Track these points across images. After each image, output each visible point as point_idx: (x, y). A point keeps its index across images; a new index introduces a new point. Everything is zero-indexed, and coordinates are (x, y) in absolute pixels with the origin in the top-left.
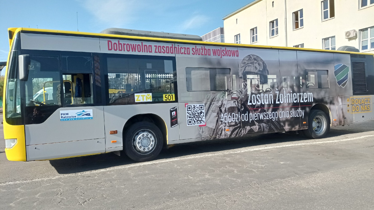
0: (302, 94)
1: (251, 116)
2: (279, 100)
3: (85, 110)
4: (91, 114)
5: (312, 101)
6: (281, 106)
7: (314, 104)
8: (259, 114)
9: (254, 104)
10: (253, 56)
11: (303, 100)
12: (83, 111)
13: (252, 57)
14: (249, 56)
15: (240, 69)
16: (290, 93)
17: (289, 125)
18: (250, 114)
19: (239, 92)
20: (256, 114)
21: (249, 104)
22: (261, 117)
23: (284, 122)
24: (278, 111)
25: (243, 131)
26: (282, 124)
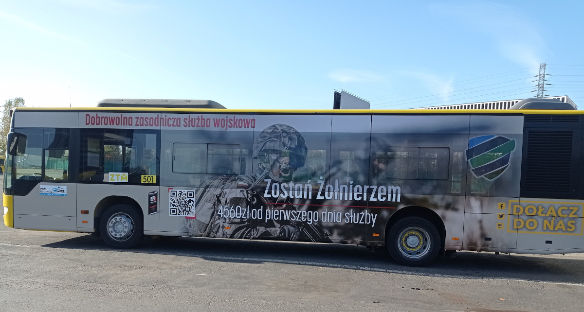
0: (375, 187)
1: (268, 213)
2: (323, 194)
3: (60, 186)
4: (65, 191)
5: (399, 200)
6: (326, 204)
7: (401, 207)
8: (282, 212)
9: (275, 196)
10: (280, 126)
11: (376, 196)
12: (59, 187)
13: (278, 127)
14: (274, 126)
15: (255, 145)
16: (349, 185)
17: (339, 235)
18: (267, 210)
19: (251, 178)
20: (276, 212)
21: (266, 195)
22: (287, 216)
23: (331, 229)
24: (320, 210)
25: (252, 233)
26: (326, 231)
